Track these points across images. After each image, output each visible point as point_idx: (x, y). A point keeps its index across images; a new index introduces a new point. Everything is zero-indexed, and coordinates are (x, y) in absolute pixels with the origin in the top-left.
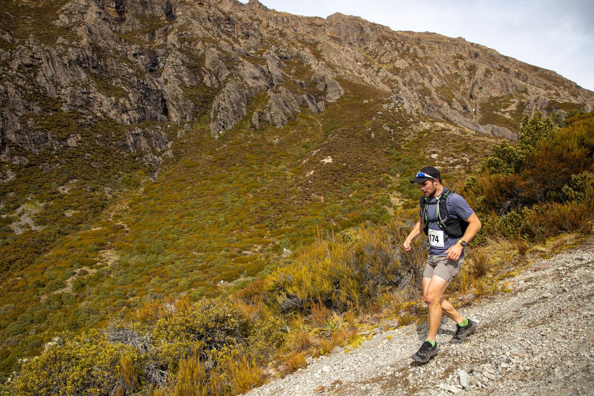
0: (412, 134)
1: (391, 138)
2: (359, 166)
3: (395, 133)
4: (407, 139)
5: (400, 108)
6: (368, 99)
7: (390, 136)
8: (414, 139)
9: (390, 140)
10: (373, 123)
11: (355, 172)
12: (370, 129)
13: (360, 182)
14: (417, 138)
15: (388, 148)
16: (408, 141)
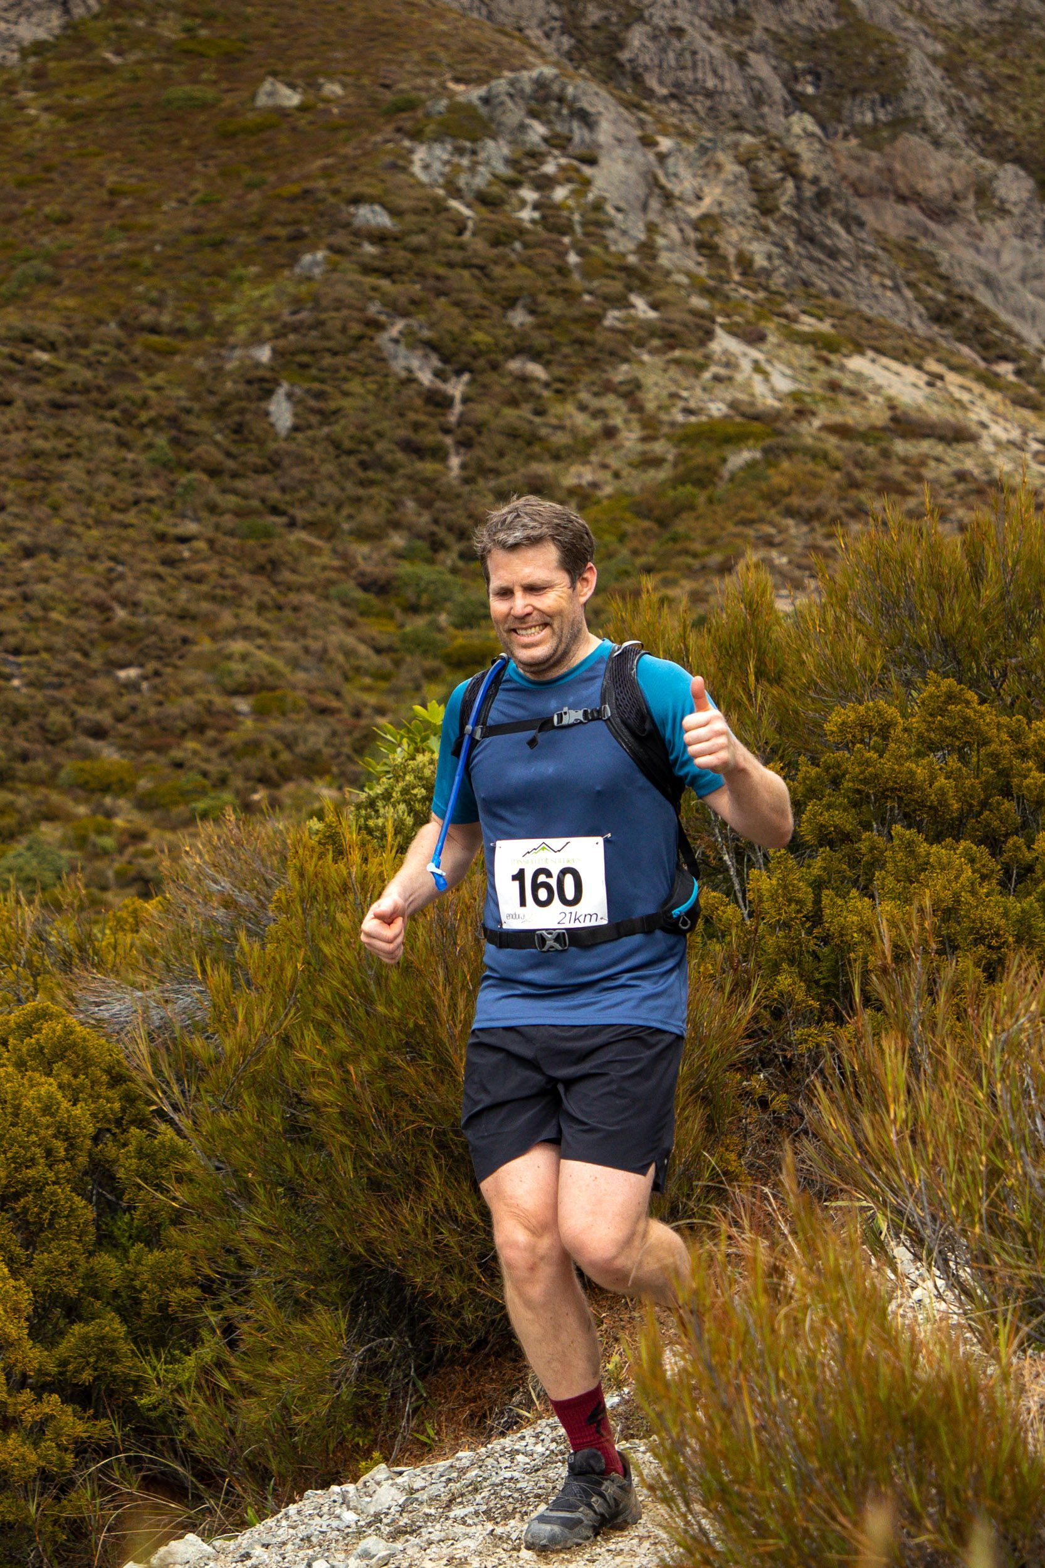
0: (631, 438)
1: (439, 454)
2: (103, 685)
3: (482, 411)
4: (579, 474)
5: (560, 193)
6: (310, 81)
7: (429, 438)
8: (638, 481)
9: (428, 467)
10: (297, 304)
11: (54, 739)
12: (264, 354)
13: (81, 842)
14: (662, 474)
15: (398, 540)
16: (583, 497)
